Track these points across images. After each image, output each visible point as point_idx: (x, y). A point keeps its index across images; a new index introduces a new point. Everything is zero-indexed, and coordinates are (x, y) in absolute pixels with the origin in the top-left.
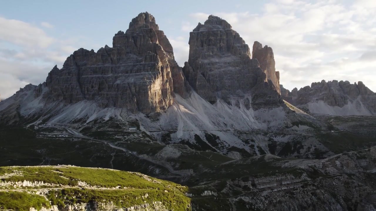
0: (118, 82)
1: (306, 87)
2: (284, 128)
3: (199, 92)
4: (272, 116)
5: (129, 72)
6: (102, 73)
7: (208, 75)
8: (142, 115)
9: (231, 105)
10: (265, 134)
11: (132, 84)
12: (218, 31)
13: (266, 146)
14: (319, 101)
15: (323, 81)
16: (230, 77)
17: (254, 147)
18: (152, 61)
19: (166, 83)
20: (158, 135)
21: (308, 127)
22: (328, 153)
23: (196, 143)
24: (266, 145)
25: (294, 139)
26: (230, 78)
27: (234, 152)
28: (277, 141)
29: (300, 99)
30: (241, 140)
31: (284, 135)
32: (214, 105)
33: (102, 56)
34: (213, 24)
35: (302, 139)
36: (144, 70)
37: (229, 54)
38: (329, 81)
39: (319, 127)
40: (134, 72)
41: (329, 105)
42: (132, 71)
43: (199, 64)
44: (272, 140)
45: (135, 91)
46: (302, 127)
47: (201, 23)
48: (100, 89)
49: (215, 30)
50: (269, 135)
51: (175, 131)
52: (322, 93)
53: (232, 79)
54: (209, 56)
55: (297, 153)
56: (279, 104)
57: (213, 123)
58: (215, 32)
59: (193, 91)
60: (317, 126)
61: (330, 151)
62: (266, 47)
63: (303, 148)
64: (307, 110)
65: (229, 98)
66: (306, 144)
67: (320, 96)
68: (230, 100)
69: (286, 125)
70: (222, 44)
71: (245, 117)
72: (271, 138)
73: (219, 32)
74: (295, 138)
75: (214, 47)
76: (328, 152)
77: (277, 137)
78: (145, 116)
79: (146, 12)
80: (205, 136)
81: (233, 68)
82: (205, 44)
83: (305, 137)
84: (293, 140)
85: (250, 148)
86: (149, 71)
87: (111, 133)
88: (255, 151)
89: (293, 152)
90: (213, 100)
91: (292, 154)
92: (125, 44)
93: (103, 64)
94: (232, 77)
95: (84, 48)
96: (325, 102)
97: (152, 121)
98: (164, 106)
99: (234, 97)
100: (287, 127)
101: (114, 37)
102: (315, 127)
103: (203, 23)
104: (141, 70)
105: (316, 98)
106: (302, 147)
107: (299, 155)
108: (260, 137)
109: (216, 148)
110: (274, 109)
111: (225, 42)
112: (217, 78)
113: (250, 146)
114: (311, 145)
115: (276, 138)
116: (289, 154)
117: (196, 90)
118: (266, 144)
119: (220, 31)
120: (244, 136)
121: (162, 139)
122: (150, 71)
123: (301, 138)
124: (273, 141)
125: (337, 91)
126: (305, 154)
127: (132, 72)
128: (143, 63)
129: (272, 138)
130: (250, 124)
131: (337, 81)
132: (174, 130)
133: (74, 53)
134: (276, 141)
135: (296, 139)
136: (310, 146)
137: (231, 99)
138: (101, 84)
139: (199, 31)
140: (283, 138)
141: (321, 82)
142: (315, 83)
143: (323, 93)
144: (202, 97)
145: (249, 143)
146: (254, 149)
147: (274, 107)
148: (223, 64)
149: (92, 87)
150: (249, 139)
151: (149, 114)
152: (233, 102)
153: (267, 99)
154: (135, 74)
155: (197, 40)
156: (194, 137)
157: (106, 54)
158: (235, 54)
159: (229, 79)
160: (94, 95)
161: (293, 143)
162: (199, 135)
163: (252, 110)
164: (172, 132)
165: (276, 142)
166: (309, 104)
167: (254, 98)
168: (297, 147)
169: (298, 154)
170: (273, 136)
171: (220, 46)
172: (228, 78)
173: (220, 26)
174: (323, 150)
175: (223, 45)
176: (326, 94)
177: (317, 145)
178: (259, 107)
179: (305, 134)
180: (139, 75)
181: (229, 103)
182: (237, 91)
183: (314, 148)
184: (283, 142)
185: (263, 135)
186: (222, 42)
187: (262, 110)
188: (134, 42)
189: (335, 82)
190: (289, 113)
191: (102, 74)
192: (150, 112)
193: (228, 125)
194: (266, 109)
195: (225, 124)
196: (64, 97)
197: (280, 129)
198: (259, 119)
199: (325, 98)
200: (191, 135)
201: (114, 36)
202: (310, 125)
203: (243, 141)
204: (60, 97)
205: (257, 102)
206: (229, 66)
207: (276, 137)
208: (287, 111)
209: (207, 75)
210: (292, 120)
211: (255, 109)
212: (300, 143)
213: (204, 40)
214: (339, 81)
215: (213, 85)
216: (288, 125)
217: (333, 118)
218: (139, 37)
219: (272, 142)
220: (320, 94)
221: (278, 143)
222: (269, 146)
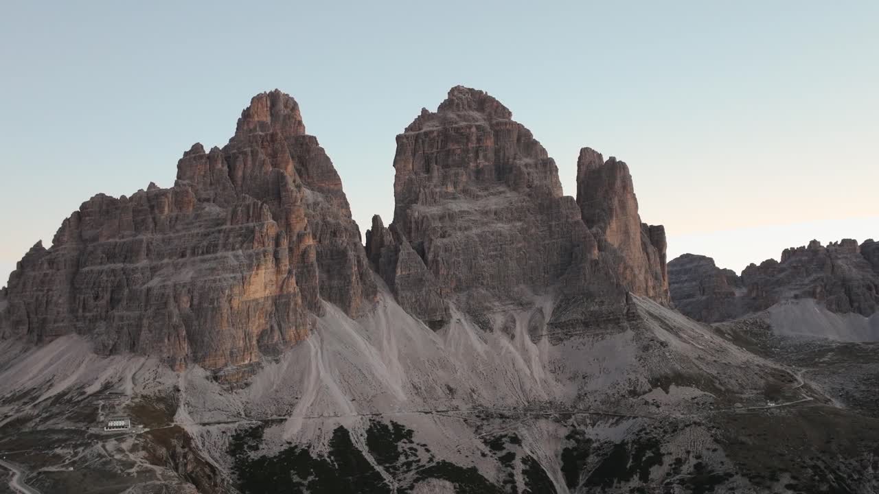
0: (155, 282)
1: (767, 261)
2: (623, 396)
3: (402, 297)
4: (597, 359)
5: (189, 252)
6: (126, 258)
7: (432, 249)
8: (198, 373)
9: (491, 330)
10: (564, 417)
11: (184, 287)
12: (470, 127)
13: (557, 456)
14: (803, 300)
15: (814, 243)
16: (496, 250)
17: (513, 462)
18: (250, 219)
19: (289, 280)
20: (223, 432)
21: (697, 392)
22: (731, 479)
23: (330, 454)
24: (556, 451)
25: (641, 431)
26: (495, 253)
27: (434, 481)
28: (593, 438)
29: (754, 295)
30: (482, 438)
31: (617, 420)
32: (441, 331)
33: (136, 212)
34: (459, 110)
35: (665, 432)
36: (225, 246)
37: (501, 189)
38: (831, 243)
39: (737, 388)
40: (200, 252)
41: (830, 309)
42: (196, 250)
43: (413, 220)
44: (578, 436)
45: (189, 305)
46: (680, 393)
47: (427, 109)
48: (113, 302)
49: (463, 124)
50: (576, 419)
51: (282, 418)
52: (811, 278)
53: (501, 257)
54: (446, 196)
55: (640, 479)
56: (626, 324)
57: (415, 387)
58: (462, 131)
59: (385, 294)
60: (730, 387)
61: (737, 473)
62: (612, 160)
63: (661, 463)
64: (765, 326)
65: (488, 309)
66: (673, 448)
67: (807, 285)
68: (489, 316)
69: (632, 389)
70: (483, 161)
71: (520, 362)
72: (578, 428)
73: (474, 129)
74: (645, 429)
75: (461, 171)
76: (731, 476)
77: (599, 425)
78: (207, 378)
79: (276, 90)
80: (367, 432)
81: (507, 226)
82: (436, 164)
83: (675, 428)
84: (637, 435)
85: (500, 464)
86: (238, 249)
87: (56, 437)
88: (511, 475)
89: (626, 477)
90: (440, 319)
91: (623, 483)
92: (204, 176)
93: (134, 232)
94: (501, 250)
95: (107, 194)
96: (818, 303)
97: (225, 390)
98: (276, 344)
99: (504, 305)
100: (634, 393)
101: (181, 161)
102: (721, 390)
103: (433, 109)
104: (216, 246)
105: (793, 293)
106: (657, 459)
107: (644, 484)
108: (545, 426)
109: (387, 470)
110: (608, 337)
111: (491, 155)
112: (457, 254)
113: (501, 459)
114: (688, 452)
115: (596, 427)
116: (615, 481)
117: (394, 292)
118: (559, 448)
119: (478, 127)
120: (494, 428)
121: (230, 444)
122: (241, 247)
123: (662, 430)
124: (581, 438)
125: (854, 270)
126: (663, 481)
127: (196, 253)
128: (228, 226)
129: (582, 427)
130: (528, 386)
131: (855, 241)
132: (280, 416)
133: (80, 208)
134: (591, 437)
135: (646, 434)
136: (684, 456)
137: (494, 313)
138: (117, 288)
139: (422, 131)
140: (613, 429)
141: (809, 246)
142: (792, 249)
143: (814, 276)
144: (409, 310)
145: (502, 448)
146: (509, 468)
147: (609, 331)
148: (478, 217)
149: (96, 298)
150: (505, 436)
151: (220, 370)
152: (499, 320)
153: (592, 309)
154: (202, 257)
155: (414, 155)
156: (332, 435)
157: (145, 207)
158: (515, 188)
159: (491, 257)
160: (94, 320)
161: (635, 446)
162: (350, 430)
163: (548, 344)
164: (273, 421)
165: (589, 441)
166: (773, 309)
167: (559, 307)
168: (644, 459)
169: (641, 483)
170: (588, 421)
171: (477, 166)
172: (489, 253)
173: (477, 115)
174: (720, 470)
175: (487, 164)
176: (823, 281)
177: (705, 452)
178: (566, 335)
179: (682, 414)
180: (210, 260)
181: (485, 326)
182: (516, 289)
183: (693, 461)
184: (610, 442)
185: (557, 421)
186: (481, 155)
187: (576, 341)
188: (229, 172)
189: (848, 243)
190: (648, 350)
191: (124, 262)
192: (226, 365)
193: (460, 392)
194: (586, 339)
195: (451, 390)
196: (29, 328)
197: (613, 399)
198: (561, 369)
199: (818, 290)
200: (323, 429)
201: (182, 157)
202: (708, 383)
203: (485, 442)
204: (20, 327)
205: (563, 319)
206: (496, 219)
207: (593, 425)
208: (644, 343)
209: (429, 248)
210: (652, 371)
211: (556, 340)
212: (654, 444)
213: (433, 154)
214: (860, 243)
215: (448, 275)
216: (638, 389)
217: (832, 350)
218: (241, 156)
219: (577, 441)
220: (807, 281)
221: (595, 445)
222: (567, 455)
